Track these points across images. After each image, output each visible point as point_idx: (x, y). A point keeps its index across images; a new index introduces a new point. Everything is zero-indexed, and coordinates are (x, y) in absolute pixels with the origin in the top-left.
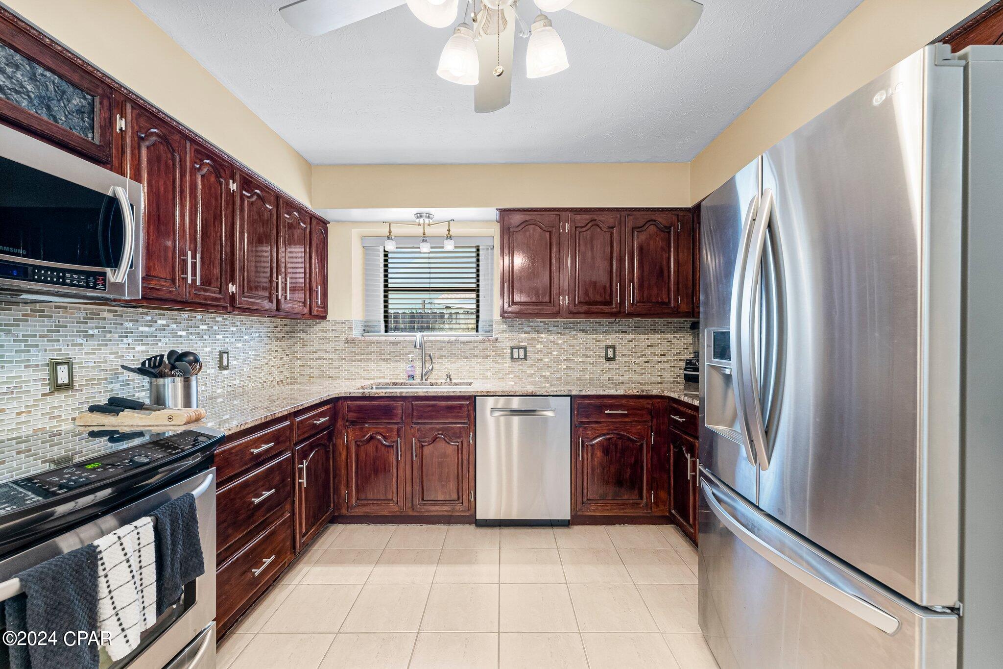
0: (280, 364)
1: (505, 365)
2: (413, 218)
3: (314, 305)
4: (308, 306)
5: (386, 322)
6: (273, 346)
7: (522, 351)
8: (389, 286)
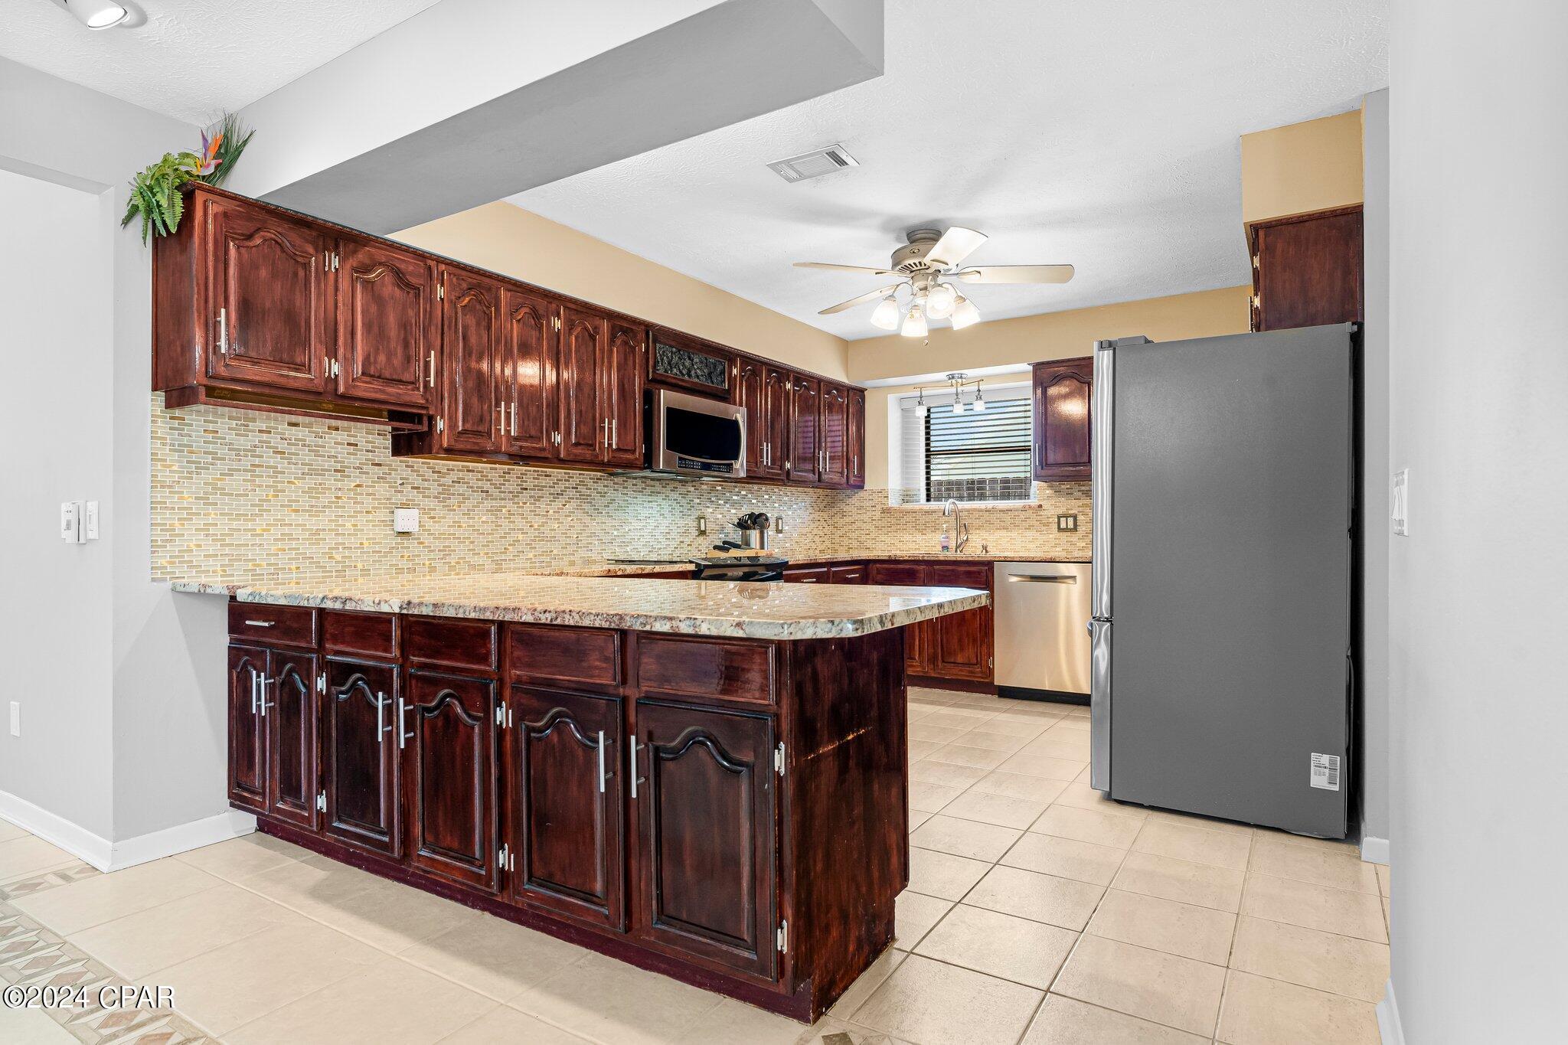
0: (821, 533)
1: (1051, 536)
2: (946, 378)
3: (851, 475)
4: (845, 477)
5: (928, 490)
6: (816, 516)
7: (1071, 521)
8: (932, 449)
